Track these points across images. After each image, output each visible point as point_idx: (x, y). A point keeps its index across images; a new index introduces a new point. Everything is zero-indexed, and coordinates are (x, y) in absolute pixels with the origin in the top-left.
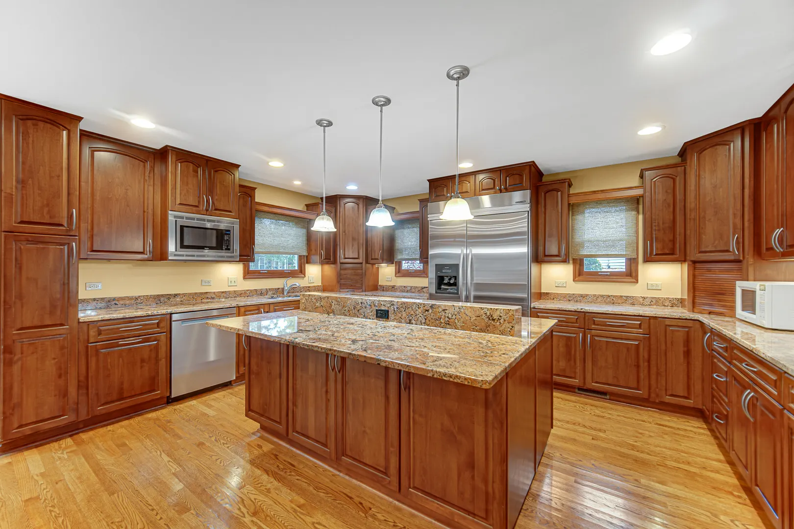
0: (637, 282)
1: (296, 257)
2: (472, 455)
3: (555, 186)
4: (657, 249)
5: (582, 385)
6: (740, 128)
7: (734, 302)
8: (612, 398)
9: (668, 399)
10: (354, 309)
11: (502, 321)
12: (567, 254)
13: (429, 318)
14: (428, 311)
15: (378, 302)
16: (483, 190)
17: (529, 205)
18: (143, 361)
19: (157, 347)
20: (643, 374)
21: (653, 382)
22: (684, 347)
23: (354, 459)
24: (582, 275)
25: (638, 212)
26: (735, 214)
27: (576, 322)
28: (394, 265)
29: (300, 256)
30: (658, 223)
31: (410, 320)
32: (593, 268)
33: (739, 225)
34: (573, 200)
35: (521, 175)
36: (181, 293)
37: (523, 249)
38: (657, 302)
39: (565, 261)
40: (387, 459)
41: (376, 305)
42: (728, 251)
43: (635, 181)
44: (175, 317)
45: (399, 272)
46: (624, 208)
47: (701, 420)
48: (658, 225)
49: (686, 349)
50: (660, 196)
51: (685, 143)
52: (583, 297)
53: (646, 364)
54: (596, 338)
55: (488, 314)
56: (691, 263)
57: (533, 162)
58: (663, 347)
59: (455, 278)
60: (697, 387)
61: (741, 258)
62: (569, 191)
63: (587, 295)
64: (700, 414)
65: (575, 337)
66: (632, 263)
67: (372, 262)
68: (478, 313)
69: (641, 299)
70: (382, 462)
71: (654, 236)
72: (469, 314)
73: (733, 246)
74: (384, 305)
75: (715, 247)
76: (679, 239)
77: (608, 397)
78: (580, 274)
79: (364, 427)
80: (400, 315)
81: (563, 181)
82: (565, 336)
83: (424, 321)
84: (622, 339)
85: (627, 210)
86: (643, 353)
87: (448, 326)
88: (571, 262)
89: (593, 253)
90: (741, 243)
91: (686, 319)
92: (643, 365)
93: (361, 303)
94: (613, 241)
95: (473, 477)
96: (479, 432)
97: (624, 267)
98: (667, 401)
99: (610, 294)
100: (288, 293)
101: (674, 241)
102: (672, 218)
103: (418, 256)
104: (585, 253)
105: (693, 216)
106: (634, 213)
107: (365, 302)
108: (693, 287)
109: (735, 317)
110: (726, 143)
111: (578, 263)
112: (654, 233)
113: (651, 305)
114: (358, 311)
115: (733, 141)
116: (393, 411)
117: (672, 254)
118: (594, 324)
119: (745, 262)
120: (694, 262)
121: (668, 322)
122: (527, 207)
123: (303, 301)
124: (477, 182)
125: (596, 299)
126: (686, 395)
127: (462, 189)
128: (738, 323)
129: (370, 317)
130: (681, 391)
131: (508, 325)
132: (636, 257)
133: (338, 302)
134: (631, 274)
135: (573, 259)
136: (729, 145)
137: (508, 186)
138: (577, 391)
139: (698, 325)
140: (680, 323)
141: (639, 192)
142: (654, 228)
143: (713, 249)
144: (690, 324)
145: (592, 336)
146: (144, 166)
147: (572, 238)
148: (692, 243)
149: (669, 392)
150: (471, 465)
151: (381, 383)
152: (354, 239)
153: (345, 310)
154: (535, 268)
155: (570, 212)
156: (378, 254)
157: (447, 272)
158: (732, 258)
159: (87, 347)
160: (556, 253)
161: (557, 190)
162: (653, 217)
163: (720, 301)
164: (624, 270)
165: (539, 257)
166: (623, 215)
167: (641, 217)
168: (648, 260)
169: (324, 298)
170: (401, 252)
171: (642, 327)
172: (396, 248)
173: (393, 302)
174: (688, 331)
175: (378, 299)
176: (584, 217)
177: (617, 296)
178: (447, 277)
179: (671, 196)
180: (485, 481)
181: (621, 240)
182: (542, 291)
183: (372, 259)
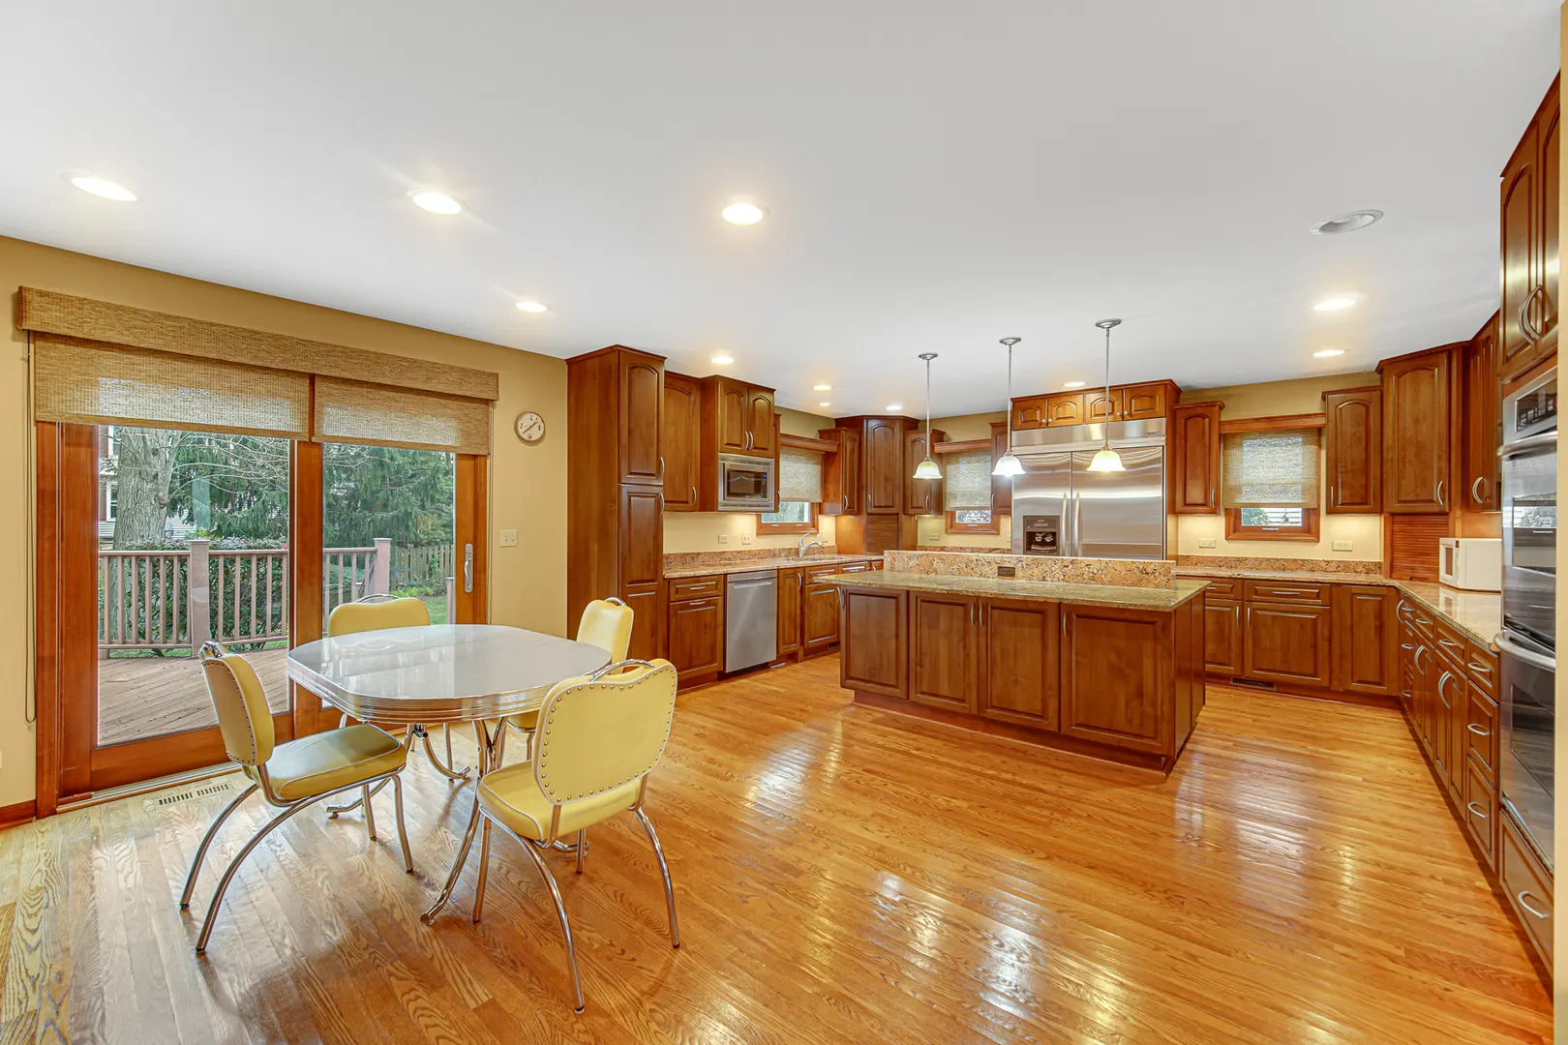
0: (1318, 540)
1: (807, 505)
2: (1140, 686)
3: (1200, 411)
4: (1343, 498)
5: (1239, 674)
6: (1447, 350)
7: (1438, 564)
8: (1281, 689)
9: (1355, 686)
10: (966, 567)
11: (1157, 574)
12: (1217, 503)
13: (1069, 575)
15: (1000, 559)
16: (1096, 415)
17: (1164, 438)
18: (705, 626)
19: (715, 613)
20: (1322, 656)
21: (1336, 666)
22: (1375, 619)
23: (1002, 709)
24: (1240, 531)
25: (1320, 446)
26: (1440, 457)
27: (1232, 592)
28: (943, 516)
29: (812, 504)
30: (1346, 463)
32: (1254, 522)
33: (1445, 471)
34: (1226, 430)
35: (1152, 397)
36: (702, 551)
37: (1156, 493)
38: (1345, 566)
39: (1214, 512)
40: (1044, 702)
41: (998, 562)
42: (1432, 501)
43: (1314, 406)
44: (729, 578)
45: (951, 526)
46: (1300, 440)
47: (1398, 712)
48: (1346, 466)
49: (1378, 623)
50: (1348, 428)
51: (1381, 361)
52: (1240, 561)
53: (1326, 643)
54: (1259, 612)
55: (1141, 567)
56: (1387, 515)
57: (1171, 380)
58: (1349, 622)
59: (1054, 534)
60: (1392, 670)
61: (1447, 510)
62: (1220, 415)
63: (1246, 559)
64: (1394, 703)
65: (1230, 612)
66: (1311, 514)
67: (911, 511)
68: (1128, 568)
69: (1324, 564)
70: (1038, 706)
71: (1340, 480)
72: (1119, 569)
73: (1437, 495)
74: (1009, 562)
75: (1417, 495)
76: (1374, 484)
77: (1275, 689)
78: (1236, 530)
79: (1016, 675)
80: (1030, 573)
81: (1212, 405)
82: (1215, 610)
83: (1062, 578)
84: (1293, 612)
85: (1304, 443)
86: (1323, 630)
87: (1093, 582)
88: (1223, 513)
89: (1254, 502)
90: (1447, 492)
91: (1378, 586)
92: (1323, 645)
93: (977, 560)
94: (1283, 485)
95: (1142, 704)
96: (1147, 664)
97: (1300, 520)
98: (1352, 689)
99: (1279, 557)
100: (805, 554)
101: (1366, 487)
102: (1363, 456)
103: (988, 503)
104: (1244, 501)
105: (1390, 457)
106: (1314, 448)
107: (982, 559)
108: (1391, 546)
109: (1438, 582)
110: (1429, 368)
111: (1233, 516)
112: (1340, 476)
113: (1338, 571)
114: (972, 569)
115: (1438, 367)
116: (1052, 656)
117: (1365, 503)
118: (1256, 594)
119: (1451, 515)
120: (1393, 515)
121: (1355, 590)
122: (1162, 440)
124: (1088, 405)
125: (1259, 563)
126: (1378, 680)
127: (1064, 413)
128: (1441, 589)
129: (989, 575)
130: (1373, 676)
131: (1163, 578)
132: (1316, 506)
133: (942, 560)
134: (1309, 530)
135: (1226, 510)
136: (1433, 370)
137: (1133, 410)
138: (1231, 682)
139: (1393, 593)
140: (1370, 590)
141: (1319, 421)
142: (1340, 469)
143: (1414, 498)
144: (1384, 591)
145: (1253, 610)
146: (689, 400)
147: (1224, 480)
148: (1391, 489)
149: (1356, 678)
150: (1140, 694)
151: (1037, 631)
152: (887, 479)
153: (953, 569)
154: (1171, 521)
155: (1222, 445)
156: (923, 500)
157: (1038, 526)
158: (1437, 510)
159: (668, 606)
160: (1200, 500)
161: (1204, 417)
162: (1339, 455)
163: (1423, 562)
164: (1300, 525)
165: (1178, 506)
166: (1298, 450)
167: (1323, 453)
168: (1330, 512)
169: (921, 555)
170: (954, 496)
171: (1321, 597)
172: (948, 491)
173: (1021, 559)
174: (1380, 601)
176: (1242, 451)
177: (1288, 560)
178: (1040, 533)
179: (1362, 429)
180: (1154, 705)
181: (1295, 483)
182: (1180, 554)
183: (912, 508)
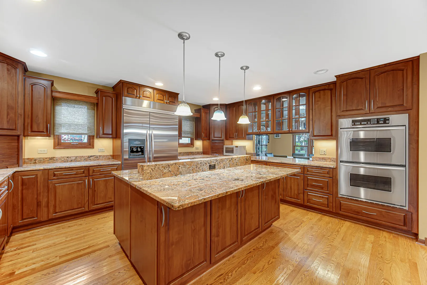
0: (194, 146)
4: (204, 136)
10: (196, 168)
13: (231, 164)
14: (230, 161)
15: (210, 161)
16: (158, 99)
24: (180, 145)
31: (224, 167)
33: (223, 131)
35: (175, 98)
41: (209, 162)
48: (204, 128)
50: (205, 119)
55: (246, 158)
56: (211, 140)
59: (143, 147)
71: (203, 131)
72: (242, 159)
74: (213, 162)
76: (208, 133)
80: (220, 165)
83: (229, 166)
85: (192, 121)
87: (237, 166)
89: (184, 136)
93: (201, 163)
107: (203, 162)
114: (199, 168)
117: (207, 137)
119: (224, 141)
123: (148, 171)
124: (155, 94)
127: (146, 95)
129: (206, 170)
132: (194, 138)
133: (184, 165)
134: (192, 144)
137: (170, 101)
148: (212, 134)
153: (190, 170)
163: (218, 151)
164: (190, 142)
169: (172, 165)
173: (217, 160)
175: (210, 159)
